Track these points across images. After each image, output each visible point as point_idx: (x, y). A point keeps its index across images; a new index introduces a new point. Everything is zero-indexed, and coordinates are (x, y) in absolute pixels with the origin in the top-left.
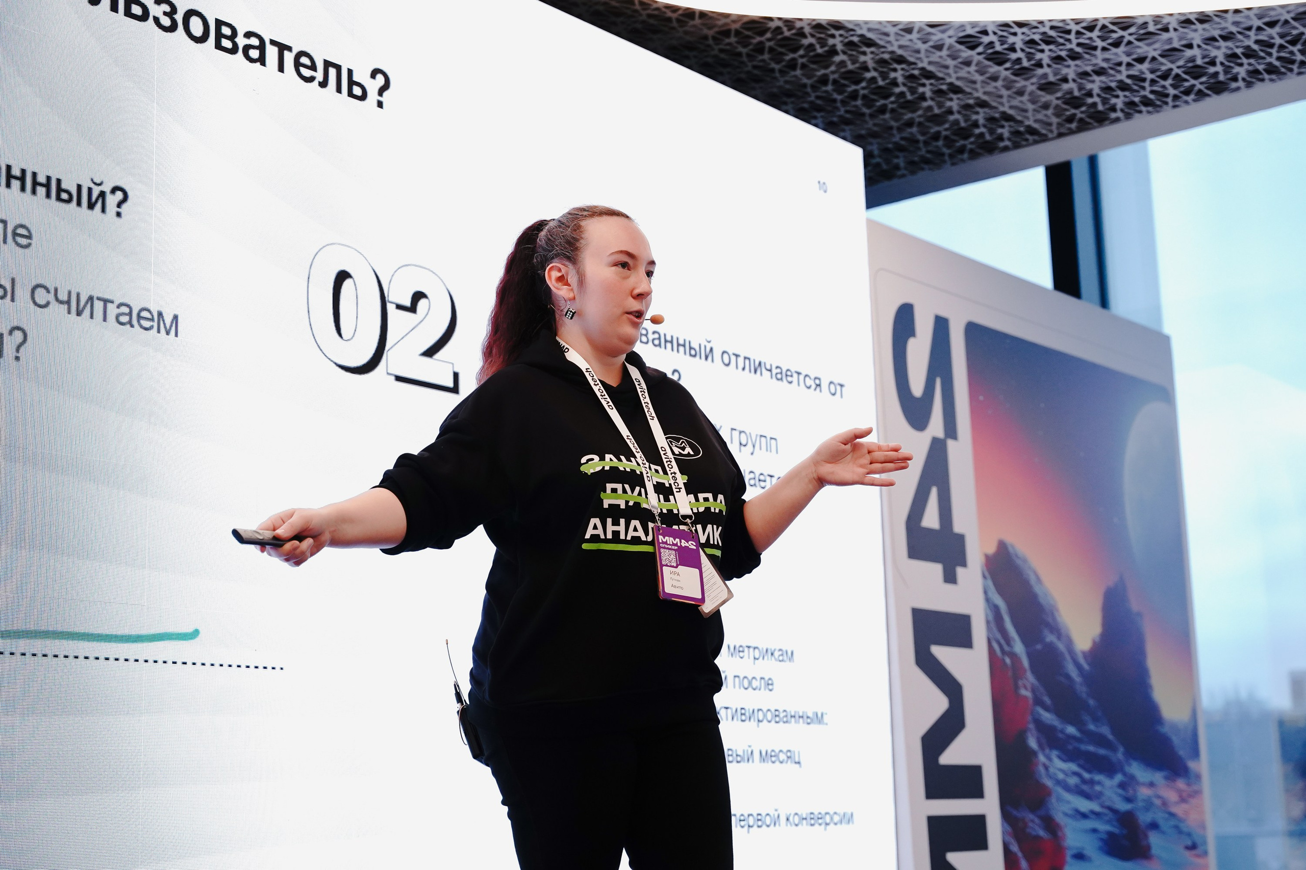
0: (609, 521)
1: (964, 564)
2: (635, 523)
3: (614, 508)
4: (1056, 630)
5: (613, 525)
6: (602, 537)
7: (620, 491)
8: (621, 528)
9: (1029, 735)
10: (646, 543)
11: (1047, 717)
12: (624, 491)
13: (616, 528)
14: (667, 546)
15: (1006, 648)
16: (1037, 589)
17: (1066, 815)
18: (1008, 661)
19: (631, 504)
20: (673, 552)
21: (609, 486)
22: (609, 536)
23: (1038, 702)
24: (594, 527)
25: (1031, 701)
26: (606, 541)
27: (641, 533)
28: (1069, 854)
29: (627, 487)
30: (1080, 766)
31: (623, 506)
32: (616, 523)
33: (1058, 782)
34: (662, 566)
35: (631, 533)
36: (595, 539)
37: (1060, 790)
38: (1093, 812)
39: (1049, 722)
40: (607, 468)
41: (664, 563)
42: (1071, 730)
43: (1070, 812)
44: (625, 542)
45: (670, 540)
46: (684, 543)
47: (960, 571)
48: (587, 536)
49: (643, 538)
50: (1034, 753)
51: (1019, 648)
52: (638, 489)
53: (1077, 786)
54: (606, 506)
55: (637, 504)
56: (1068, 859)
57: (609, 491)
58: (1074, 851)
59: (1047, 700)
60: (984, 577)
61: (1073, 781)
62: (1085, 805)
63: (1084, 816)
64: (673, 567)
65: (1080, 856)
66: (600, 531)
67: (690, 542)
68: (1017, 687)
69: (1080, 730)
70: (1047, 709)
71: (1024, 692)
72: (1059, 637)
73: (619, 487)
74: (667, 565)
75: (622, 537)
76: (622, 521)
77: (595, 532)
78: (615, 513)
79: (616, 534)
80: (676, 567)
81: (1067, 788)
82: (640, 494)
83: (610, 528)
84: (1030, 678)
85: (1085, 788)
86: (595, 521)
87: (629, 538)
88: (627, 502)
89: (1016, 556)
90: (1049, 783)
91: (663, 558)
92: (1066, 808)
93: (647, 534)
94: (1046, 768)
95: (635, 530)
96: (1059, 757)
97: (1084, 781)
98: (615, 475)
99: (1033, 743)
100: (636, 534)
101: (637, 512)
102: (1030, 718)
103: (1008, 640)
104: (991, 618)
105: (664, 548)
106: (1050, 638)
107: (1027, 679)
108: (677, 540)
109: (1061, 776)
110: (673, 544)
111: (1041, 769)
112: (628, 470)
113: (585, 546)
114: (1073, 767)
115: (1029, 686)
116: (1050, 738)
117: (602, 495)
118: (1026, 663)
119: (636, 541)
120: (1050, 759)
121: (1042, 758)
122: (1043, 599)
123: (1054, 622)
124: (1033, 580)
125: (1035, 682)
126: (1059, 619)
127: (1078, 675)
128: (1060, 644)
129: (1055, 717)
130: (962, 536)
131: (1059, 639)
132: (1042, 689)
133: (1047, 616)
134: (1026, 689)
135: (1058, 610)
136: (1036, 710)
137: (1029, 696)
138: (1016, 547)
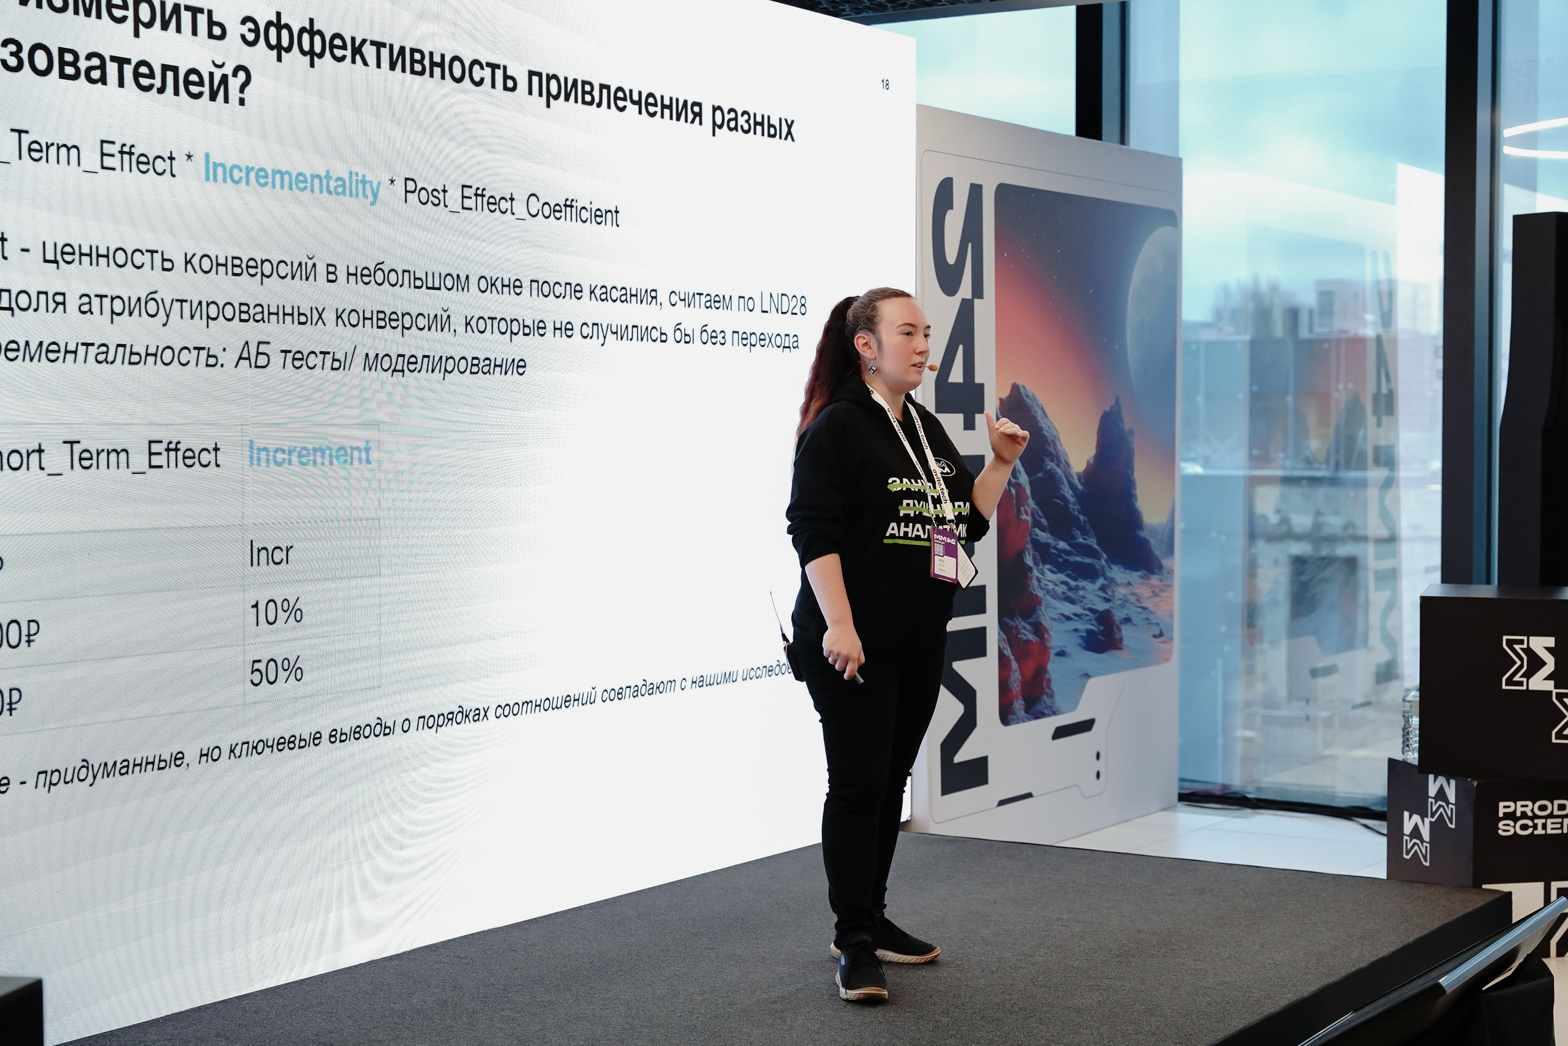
0: (903, 524)
2: (918, 526)
3: (907, 516)
4: (1056, 458)
5: (905, 527)
6: (897, 535)
7: (912, 505)
8: (909, 530)
9: (1027, 553)
10: (924, 540)
11: (1043, 536)
12: (914, 505)
13: (906, 529)
14: (938, 542)
16: (1042, 424)
17: (1052, 619)
19: (917, 513)
20: (942, 546)
21: (905, 502)
22: (902, 534)
23: (1037, 524)
24: (893, 529)
25: (1030, 524)
26: (899, 537)
27: (921, 533)
28: (1052, 652)
29: (916, 501)
30: (1068, 576)
31: (912, 515)
32: (907, 526)
33: (1048, 592)
34: (934, 555)
35: (915, 533)
36: (892, 536)
37: (1049, 598)
38: (1075, 615)
39: (1044, 541)
40: (904, 489)
41: (936, 553)
42: (1063, 545)
43: (1056, 617)
44: (911, 539)
45: (940, 537)
46: (949, 541)
48: (887, 535)
49: (922, 537)
50: (1030, 569)
51: (1024, 479)
52: (922, 502)
53: (1064, 593)
54: (901, 515)
55: (921, 513)
56: (1052, 656)
57: (904, 505)
58: (1059, 650)
59: (1044, 521)
61: (1062, 589)
62: (1068, 609)
63: (1068, 618)
64: (941, 556)
65: (1062, 654)
66: (896, 532)
67: (952, 540)
68: (1019, 513)
69: (1069, 545)
70: (1043, 529)
71: (1025, 517)
72: (1059, 463)
73: (911, 502)
74: (937, 555)
75: (910, 535)
76: (911, 525)
77: (893, 532)
78: (907, 520)
79: (906, 533)
80: (943, 557)
81: (1055, 596)
82: (922, 506)
83: (903, 529)
84: (1031, 503)
85: (1070, 594)
86: (894, 524)
87: (913, 536)
88: (915, 512)
89: (1027, 396)
90: (1040, 594)
91: (936, 550)
92: (1053, 614)
93: (924, 534)
94: (1039, 580)
95: (918, 530)
96: (1050, 570)
97: (1070, 589)
98: (909, 494)
99: (1029, 561)
100: (918, 533)
101: (921, 519)
102: (1028, 539)
105: (937, 543)
106: (1051, 465)
107: (1028, 505)
108: (945, 538)
109: (1051, 586)
110: (943, 541)
111: (1035, 582)
112: (917, 490)
113: (886, 541)
114: (1062, 577)
115: (1029, 510)
116: (1045, 554)
117: (900, 507)
118: (1028, 491)
119: (918, 538)
120: (1043, 573)
121: (1036, 573)
122: (1047, 431)
123: (1055, 450)
124: (1039, 416)
125: (1035, 507)
126: (1060, 447)
127: (1072, 496)
128: (1058, 470)
129: (1049, 535)
130: (982, 385)
131: (1058, 466)
132: (1040, 512)
133: (1050, 446)
134: (1027, 514)
135: (1059, 440)
136: (1034, 531)
137: (1029, 518)
138: (1027, 387)
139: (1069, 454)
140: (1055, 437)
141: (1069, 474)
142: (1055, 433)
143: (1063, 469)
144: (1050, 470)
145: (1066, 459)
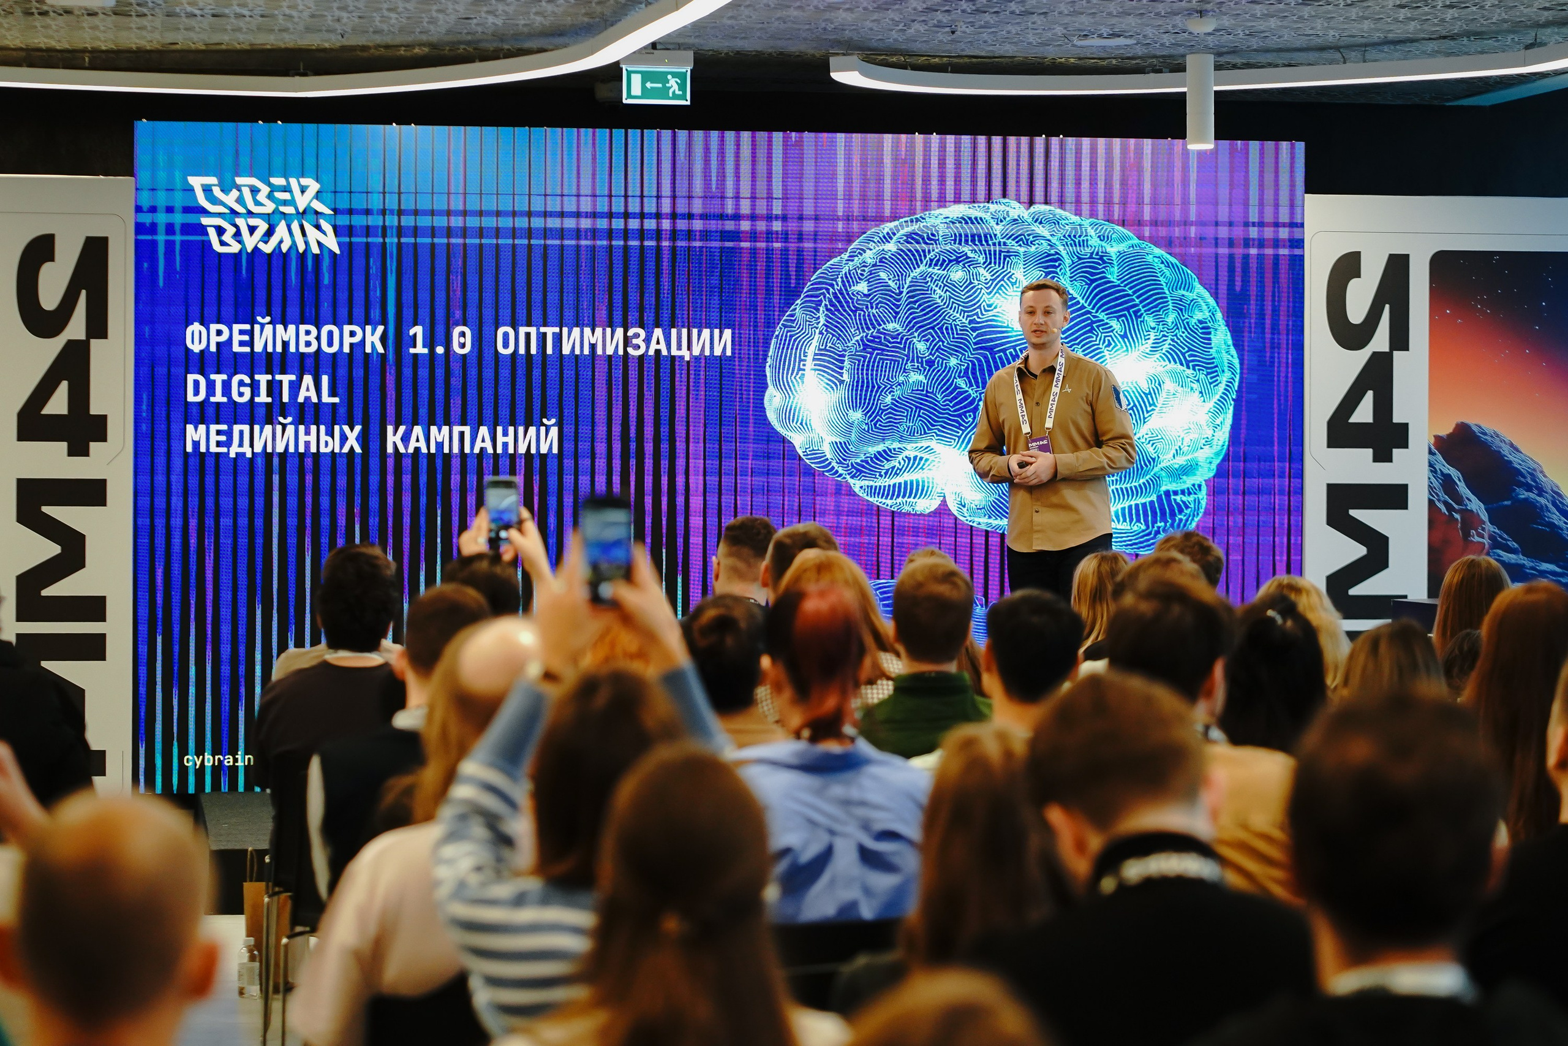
1: (1406, 446)
4: (1536, 488)
11: (1513, 558)
15: (1456, 506)
18: (1457, 516)
23: (1496, 544)
25: (1487, 546)
42: (1546, 566)
47: (1395, 451)
51: (1475, 505)
59: (1513, 545)
60: (1431, 452)
68: (1467, 535)
70: (1512, 552)
71: (1477, 539)
72: (1541, 492)
84: (1489, 527)
89: (1480, 433)
103: (1459, 499)
104: (1436, 484)
106: (1523, 494)
107: (1483, 529)
115: (1486, 535)
118: (1484, 516)
122: (1520, 464)
123: (1535, 481)
124: (1506, 450)
125: (1497, 531)
126: (1543, 479)
127: (1565, 523)
128: (1542, 501)
129: (1521, 556)
130: (1405, 426)
131: (1540, 495)
132: (1505, 536)
133: (1525, 477)
134: (1482, 536)
135: (1542, 472)
136: (1494, 553)
137: (1486, 541)
138: (1483, 426)
139: (1560, 485)
140: (1534, 470)
141: (1561, 502)
142: (1535, 466)
143: (1550, 498)
144: (1526, 500)
145: (1555, 489)
